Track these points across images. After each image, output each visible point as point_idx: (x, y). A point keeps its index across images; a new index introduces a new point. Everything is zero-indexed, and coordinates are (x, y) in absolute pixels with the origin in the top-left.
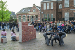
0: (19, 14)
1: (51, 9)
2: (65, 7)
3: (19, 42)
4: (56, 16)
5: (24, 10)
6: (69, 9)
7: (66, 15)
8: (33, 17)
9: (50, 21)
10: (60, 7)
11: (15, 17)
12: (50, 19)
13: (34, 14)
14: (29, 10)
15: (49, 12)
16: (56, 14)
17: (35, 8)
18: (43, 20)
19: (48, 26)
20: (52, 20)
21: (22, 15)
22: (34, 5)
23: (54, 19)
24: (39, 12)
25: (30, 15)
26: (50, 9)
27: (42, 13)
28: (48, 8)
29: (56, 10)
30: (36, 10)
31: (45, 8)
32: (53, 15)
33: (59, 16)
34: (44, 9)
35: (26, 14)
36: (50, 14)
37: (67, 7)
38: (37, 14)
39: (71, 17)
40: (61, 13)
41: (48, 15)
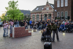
1: (65, 6)
4: (71, 14)
5: (38, 8)
8: (46, 15)
12: (64, 17)
13: (47, 13)
14: (43, 9)
16: (70, 12)
17: (48, 6)
18: (56, 18)
20: (66, 18)
21: (35, 13)
22: (48, 2)
24: (53, 10)
25: (43, 13)
27: (56, 10)
28: (62, 6)
29: (71, 7)
30: (49, 8)
34: (58, 7)
35: (40, 13)
36: (64, 12)
38: (51, 12)
41: (62, 13)
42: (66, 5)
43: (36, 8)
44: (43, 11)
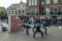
0: (9, 9)
2: (46, 4)
3: (8, 32)
4: (39, 11)
5: (13, 6)
6: (50, 6)
7: (48, 10)
8: (20, 11)
9: (34, 15)
10: (43, 3)
11: (5, 11)
12: (34, 13)
13: (21, 9)
14: (17, 6)
15: (33, 8)
16: (39, 9)
17: (22, 4)
18: (28, 14)
19: (32, 19)
21: (11, 9)
22: (21, 1)
23: (37, 14)
24: (25, 8)
26: (34, 5)
28: (33, 5)
29: (39, 6)
30: (23, 6)
31: (30, 5)
32: (36, 10)
33: (42, 11)
36: (34, 9)
37: (48, 4)
38: (24, 9)
39: (51, 12)
40: (43, 8)
41: (33, 10)
42: (36, 4)
43: (11, 6)
44: (17, 8)
